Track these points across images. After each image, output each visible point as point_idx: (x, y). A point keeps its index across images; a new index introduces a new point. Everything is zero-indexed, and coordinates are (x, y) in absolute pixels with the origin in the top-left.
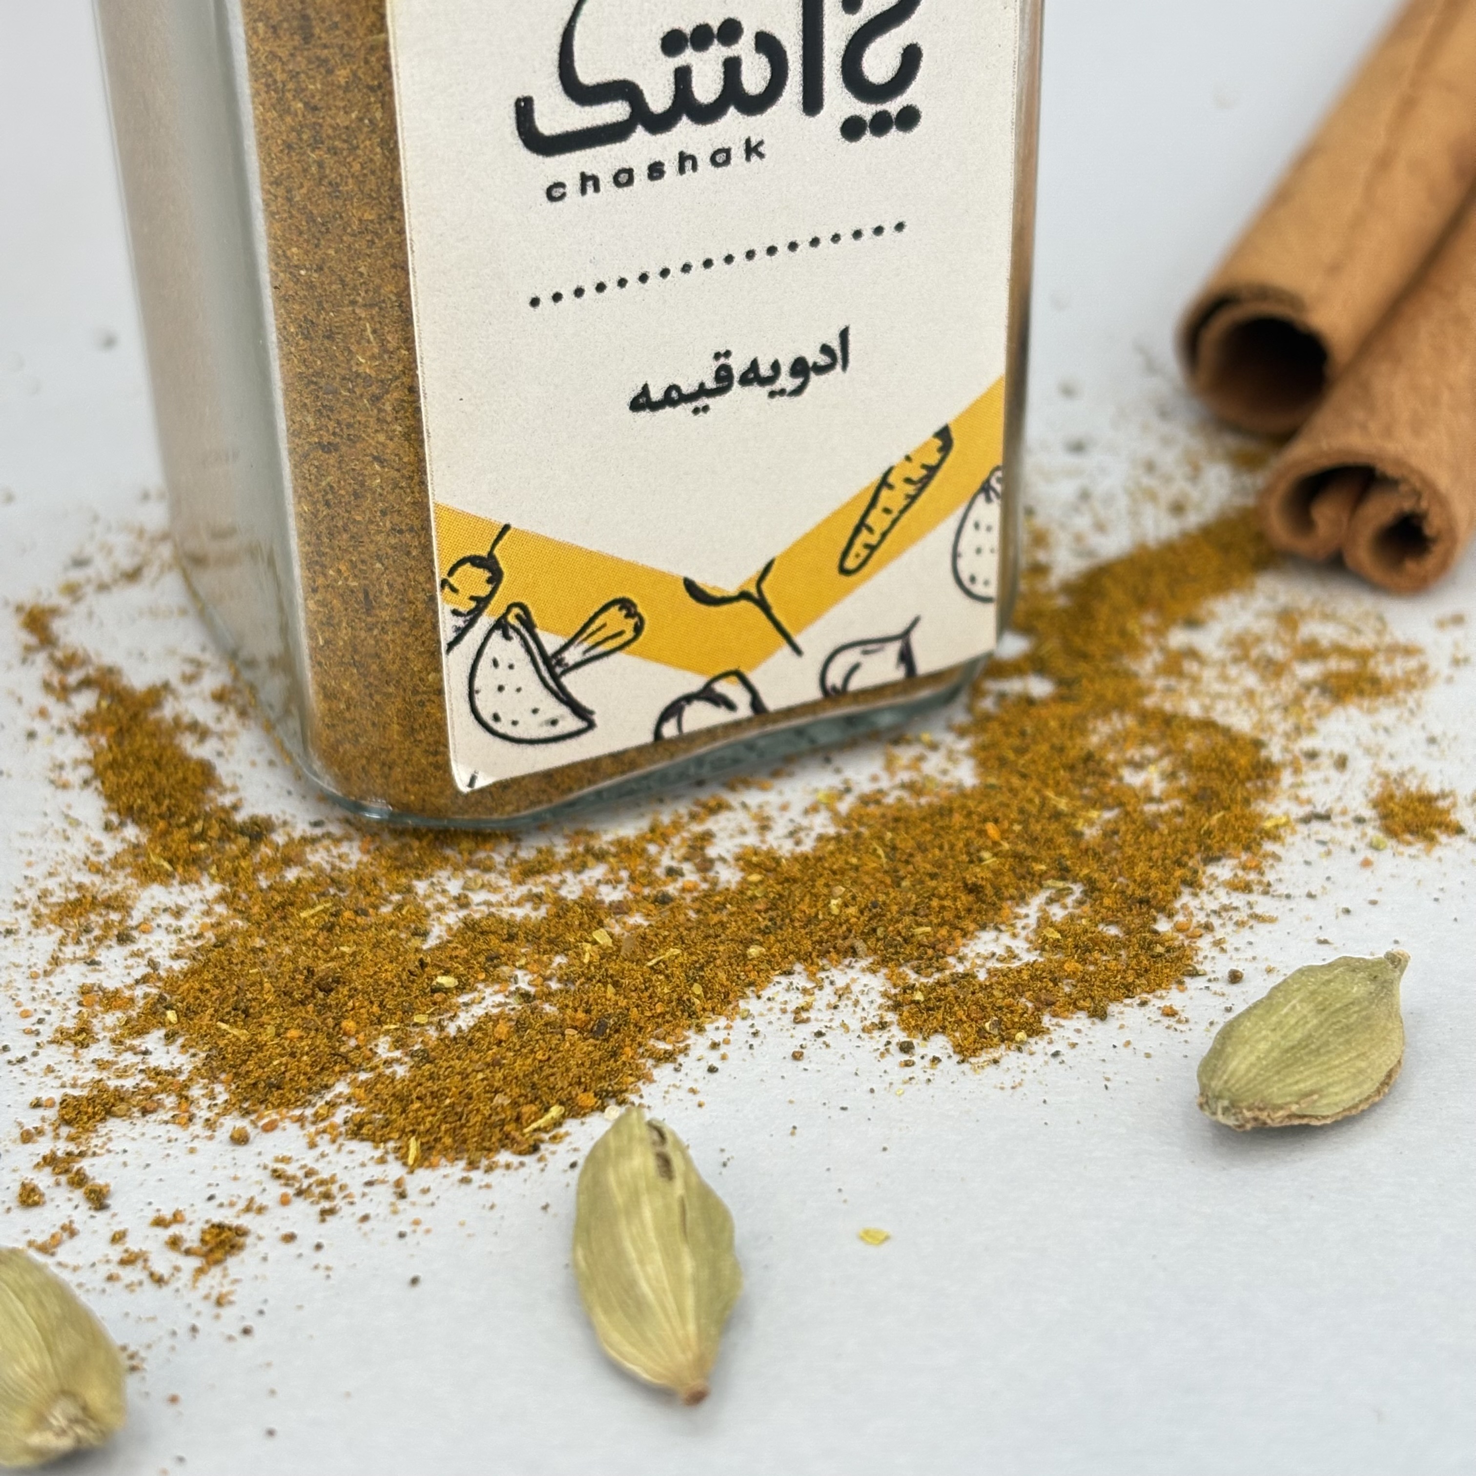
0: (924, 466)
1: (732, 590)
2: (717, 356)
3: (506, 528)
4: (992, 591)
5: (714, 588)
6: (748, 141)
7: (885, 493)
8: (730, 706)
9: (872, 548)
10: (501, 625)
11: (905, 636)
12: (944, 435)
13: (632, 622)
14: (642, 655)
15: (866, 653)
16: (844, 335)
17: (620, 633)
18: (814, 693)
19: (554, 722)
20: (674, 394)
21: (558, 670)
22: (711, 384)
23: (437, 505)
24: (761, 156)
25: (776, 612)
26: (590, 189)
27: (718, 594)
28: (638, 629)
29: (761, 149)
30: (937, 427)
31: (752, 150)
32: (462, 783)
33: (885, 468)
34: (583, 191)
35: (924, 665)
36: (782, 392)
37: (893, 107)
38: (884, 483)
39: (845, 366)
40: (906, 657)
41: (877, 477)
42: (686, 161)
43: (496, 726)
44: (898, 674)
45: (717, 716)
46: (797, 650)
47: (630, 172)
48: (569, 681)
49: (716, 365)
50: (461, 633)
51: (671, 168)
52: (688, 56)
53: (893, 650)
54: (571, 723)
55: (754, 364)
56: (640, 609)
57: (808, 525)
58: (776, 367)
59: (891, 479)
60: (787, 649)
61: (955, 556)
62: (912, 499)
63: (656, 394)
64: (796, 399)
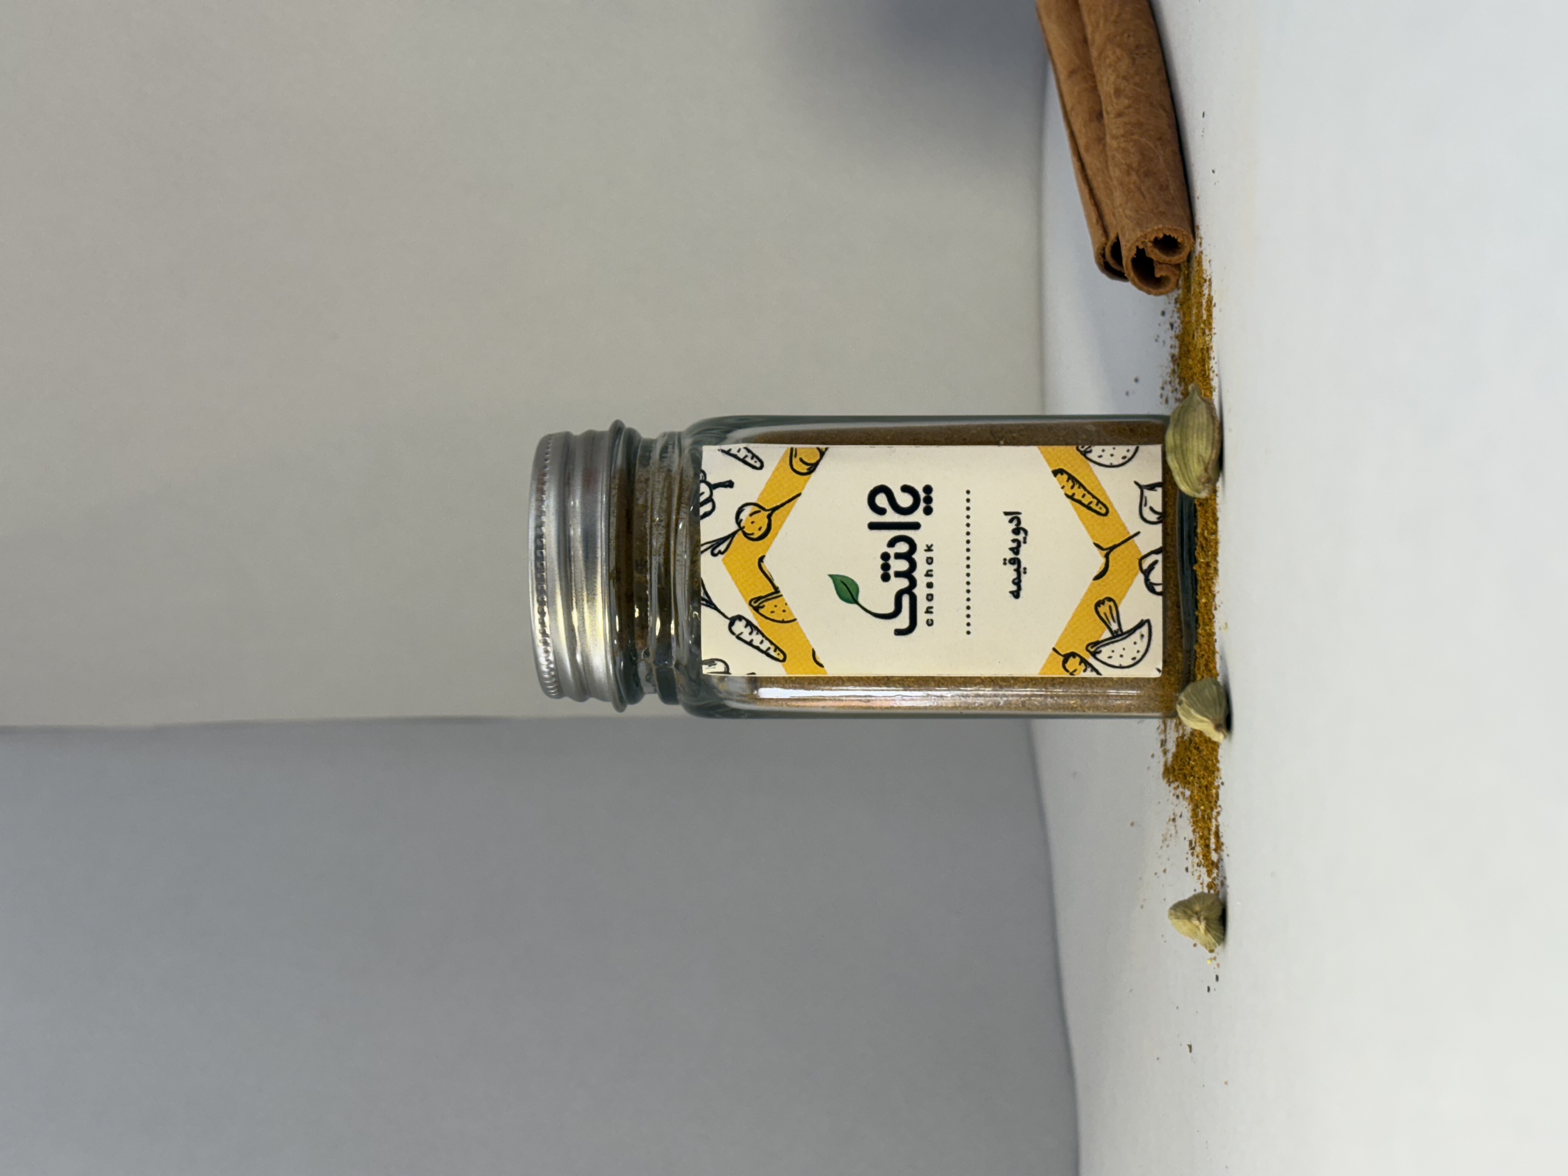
0: (1068, 481)
1: (1103, 560)
2: (1005, 564)
3: (1054, 649)
4: (1132, 448)
5: (1100, 568)
6: (926, 550)
7: (1076, 497)
8: (1156, 562)
9: (1099, 502)
10: (1094, 654)
11: (1141, 487)
12: (1056, 473)
13: (1107, 602)
14: (1121, 600)
15: (1146, 505)
16: (1006, 514)
17: (1110, 607)
18: (1159, 527)
19: (1142, 636)
20: (1016, 581)
21: (1119, 633)
22: (1015, 567)
23: (1039, 674)
24: (932, 545)
25: (1117, 543)
26: (932, 610)
27: (1103, 566)
28: (1110, 599)
29: (929, 545)
30: (1052, 475)
31: (929, 549)
32: (1157, 675)
33: (1065, 497)
34: (931, 613)
35: (1158, 479)
36: (1025, 539)
37: (922, 495)
38: (1071, 497)
39: (1019, 513)
40: (1152, 487)
41: (1068, 501)
42: (928, 574)
43: (1138, 659)
44: (1159, 490)
45: (1159, 568)
46: (1137, 534)
47: (928, 595)
48: (1125, 628)
49: (1008, 565)
50: (1094, 669)
51: (929, 580)
52: (891, 572)
53: (1147, 493)
54: (1145, 630)
55: (1012, 549)
56: (1102, 598)
57: (1083, 528)
58: (1014, 541)
59: (1070, 494)
60: (1135, 539)
61: (1111, 466)
62: (1081, 485)
63: (1014, 588)
64: (1029, 533)
